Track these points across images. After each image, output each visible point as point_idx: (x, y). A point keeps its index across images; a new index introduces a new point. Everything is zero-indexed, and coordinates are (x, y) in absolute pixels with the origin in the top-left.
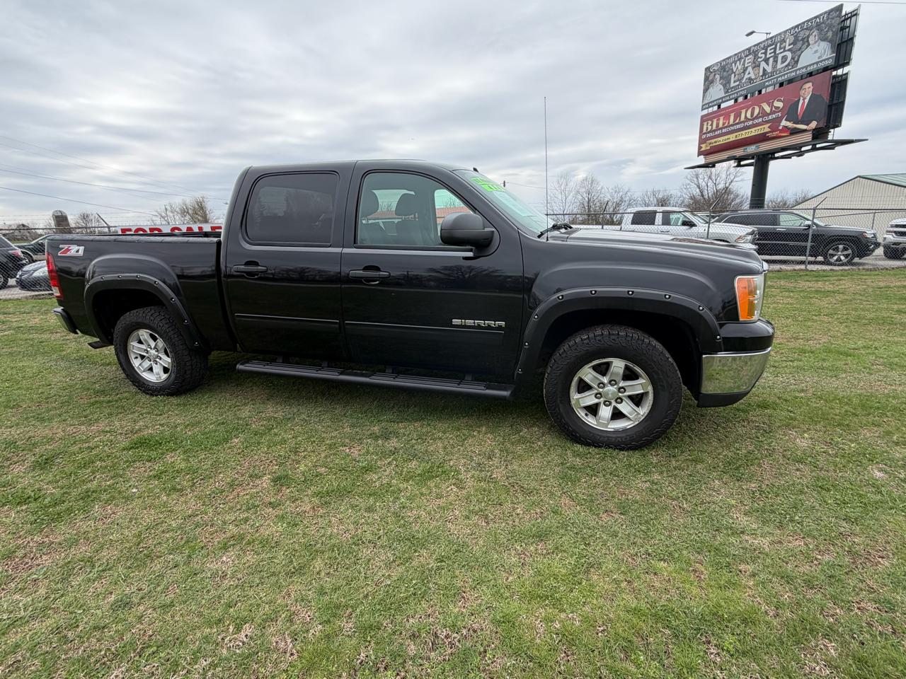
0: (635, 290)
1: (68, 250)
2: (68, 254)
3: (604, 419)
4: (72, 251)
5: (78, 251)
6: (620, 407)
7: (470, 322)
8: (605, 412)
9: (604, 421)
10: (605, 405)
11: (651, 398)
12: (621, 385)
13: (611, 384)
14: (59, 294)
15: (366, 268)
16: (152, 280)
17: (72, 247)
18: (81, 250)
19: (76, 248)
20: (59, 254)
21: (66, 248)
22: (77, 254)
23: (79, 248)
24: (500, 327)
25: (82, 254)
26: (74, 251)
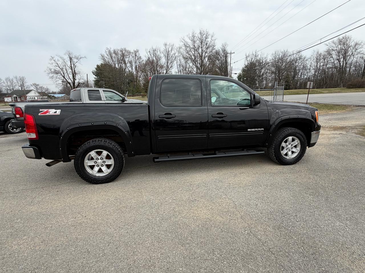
0: (299, 116)
1: (47, 112)
2: (48, 114)
5: (56, 112)
7: (253, 130)
8: (290, 153)
9: (291, 156)
10: (289, 151)
11: (300, 146)
12: (292, 144)
13: (289, 145)
14: (35, 137)
15: (218, 114)
16: (114, 124)
17: (50, 110)
18: (58, 112)
19: (54, 110)
20: (39, 115)
21: (46, 111)
22: (55, 114)
23: (56, 110)
24: (262, 130)
25: (59, 113)
26: (53, 113)
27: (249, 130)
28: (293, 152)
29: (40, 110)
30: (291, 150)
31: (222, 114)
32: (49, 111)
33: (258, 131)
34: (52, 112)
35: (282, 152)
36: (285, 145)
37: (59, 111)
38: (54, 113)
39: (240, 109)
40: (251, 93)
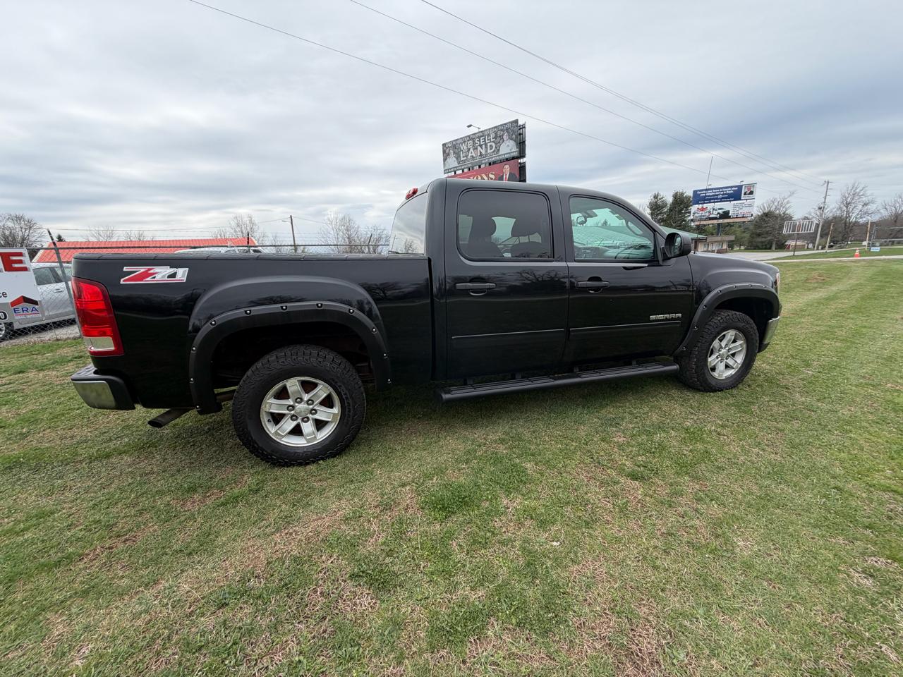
1: (146, 274)
2: (149, 280)
5: (174, 275)
7: (661, 317)
8: (721, 367)
9: (722, 373)
10: (721, 362)
11: (744, 351)
12: (730, 347)
13: (726, 347)
14: (113, 348)
15: (590, 279)
16: (344, 308)
17: (157, 269)
18: (182, 274)
19: (168, 270)
20: (122, 282)
21: (142, 270)
22: (172, 280)
23: (174, 270)
24: (678, 317)
25: (185, 279)
26: (163, 276)
27: (653, 317)
28: (727, 366)
29: (125, 269)
30: (725, 360)
31: (598, 279)
32: (151, 272)
33: (669, 320)
34: (161, 274)
37: (184, 272)
38: (169, 277)
39: (625, 268)
40: (655, 231)
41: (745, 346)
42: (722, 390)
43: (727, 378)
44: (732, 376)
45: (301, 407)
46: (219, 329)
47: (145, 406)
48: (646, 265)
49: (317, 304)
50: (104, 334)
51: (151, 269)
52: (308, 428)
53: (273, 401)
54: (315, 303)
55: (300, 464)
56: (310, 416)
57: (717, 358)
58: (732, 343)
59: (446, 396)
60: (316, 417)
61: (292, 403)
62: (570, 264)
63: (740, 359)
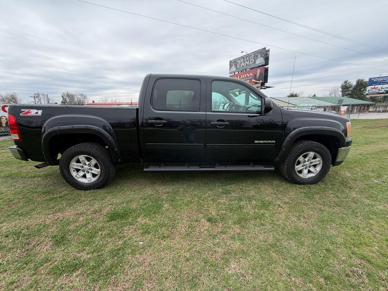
0: (323, 127)
1: (28, 112)
2: (29, 114)
3: (305, 174)
4: (32, 113)
5: (37, 113)
6: (310, 169)
7: (262, 142)
8: (305, 171)
9: (305, 175)
10: (305, 169)
11: (321, 164)
12: (311, 161)
13: (308, 161)
14: (18, 138)
15: (218, 121)
16: (97, 128)
17: (32, 110)
18: (40, 112)
19: (36, 111)
20: (20, 115)
21: (27, 111)
22: (37, 115)
23: (38, 111)
24: (273, 143)
25: (41, 114)
26: (34, 113)
27: (256, 142)
28: (309, 172)
29: (22, 110)
30: (308, 168)
31: (223, 121)
32: (30, 111)
33: (267, 144)
34: (33, 112)
35: (296, 167)
36: (302, 161)
37: (41, 112)
38: (36, 113)
39: (248, 116)
40: (262, 97)
41: (321, 161)
42: (305, 184)
43: (309, 178)
44: (312, 177)
45: (86, 167)
46: (50, 133)
47: (32, 160)
48: (258, 115)
49: (86, 126)
50: (16, 133)
51: (30, 110)
52: (89, 176)
53: (75, 163)
54: (85, 125)
55: (85, 190)
56: (90, 171)
57: (303, 166)
58: (312, 159)
59: (145, 170)
60: (92, 172)
61: (82, 165)
62: (207, 113)
63: (318, 169)
